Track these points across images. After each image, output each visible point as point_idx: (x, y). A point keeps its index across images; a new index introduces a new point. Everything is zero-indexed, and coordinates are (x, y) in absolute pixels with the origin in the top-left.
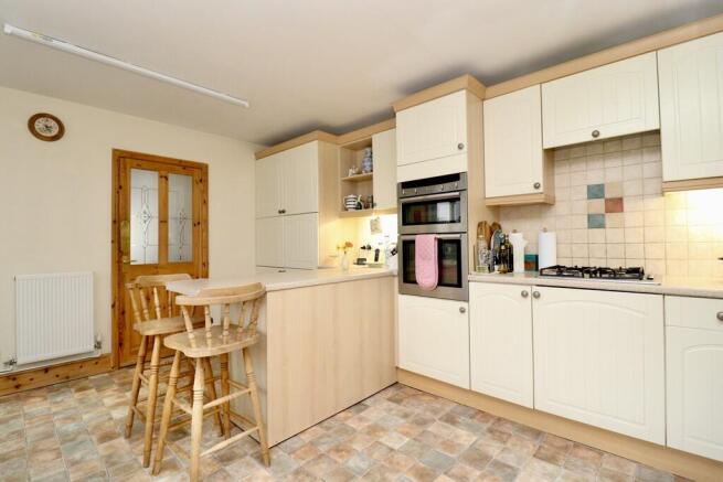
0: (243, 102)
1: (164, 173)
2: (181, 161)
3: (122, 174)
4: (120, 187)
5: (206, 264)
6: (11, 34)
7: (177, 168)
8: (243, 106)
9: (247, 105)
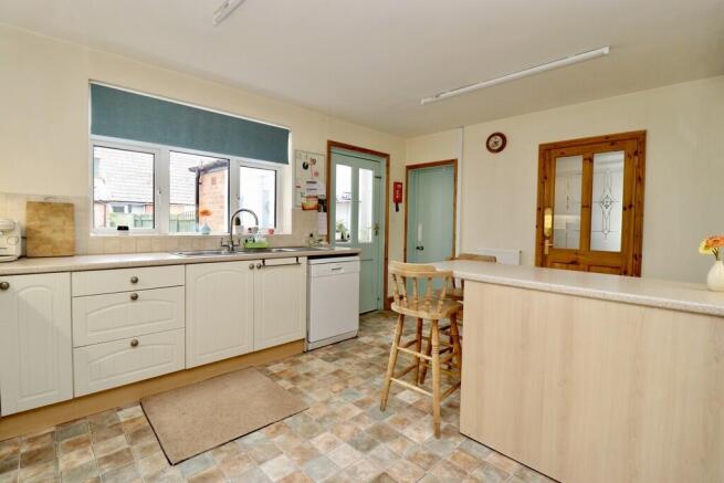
0: (600, 51)
1: (588, 155)
2: (607, 137)
3: (547, 166)
4: (546, 178)
5: (638, 257)
6: (425, 104)
7: (602, 145)
8: (603, 55)
9: (606, 50)
